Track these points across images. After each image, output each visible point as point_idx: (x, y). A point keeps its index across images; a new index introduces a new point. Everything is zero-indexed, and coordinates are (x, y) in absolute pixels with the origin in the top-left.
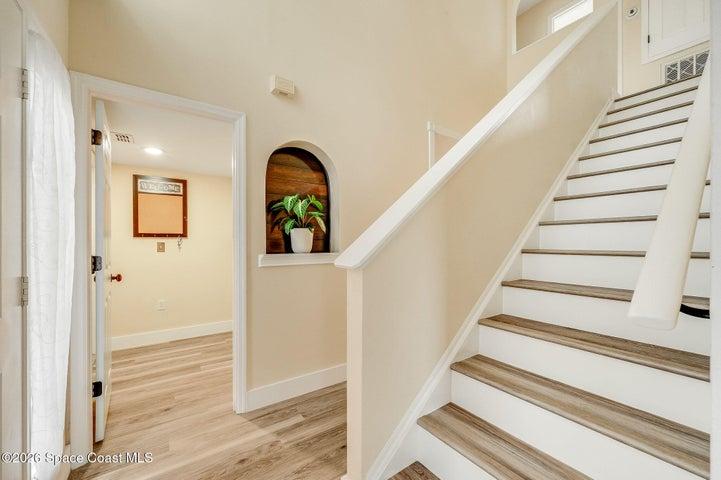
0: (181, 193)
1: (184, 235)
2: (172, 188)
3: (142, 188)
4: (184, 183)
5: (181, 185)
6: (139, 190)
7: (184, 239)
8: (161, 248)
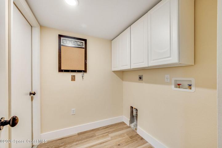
0: (84, 47)
1: (85, 71)
2: (79, 43)
3: (63, 43)
4: (85, 40)
5: (84, 42)
6: (62, 44)
7: (85, 74)
8: (73, 78)
